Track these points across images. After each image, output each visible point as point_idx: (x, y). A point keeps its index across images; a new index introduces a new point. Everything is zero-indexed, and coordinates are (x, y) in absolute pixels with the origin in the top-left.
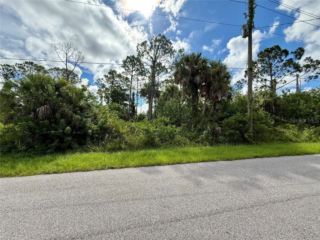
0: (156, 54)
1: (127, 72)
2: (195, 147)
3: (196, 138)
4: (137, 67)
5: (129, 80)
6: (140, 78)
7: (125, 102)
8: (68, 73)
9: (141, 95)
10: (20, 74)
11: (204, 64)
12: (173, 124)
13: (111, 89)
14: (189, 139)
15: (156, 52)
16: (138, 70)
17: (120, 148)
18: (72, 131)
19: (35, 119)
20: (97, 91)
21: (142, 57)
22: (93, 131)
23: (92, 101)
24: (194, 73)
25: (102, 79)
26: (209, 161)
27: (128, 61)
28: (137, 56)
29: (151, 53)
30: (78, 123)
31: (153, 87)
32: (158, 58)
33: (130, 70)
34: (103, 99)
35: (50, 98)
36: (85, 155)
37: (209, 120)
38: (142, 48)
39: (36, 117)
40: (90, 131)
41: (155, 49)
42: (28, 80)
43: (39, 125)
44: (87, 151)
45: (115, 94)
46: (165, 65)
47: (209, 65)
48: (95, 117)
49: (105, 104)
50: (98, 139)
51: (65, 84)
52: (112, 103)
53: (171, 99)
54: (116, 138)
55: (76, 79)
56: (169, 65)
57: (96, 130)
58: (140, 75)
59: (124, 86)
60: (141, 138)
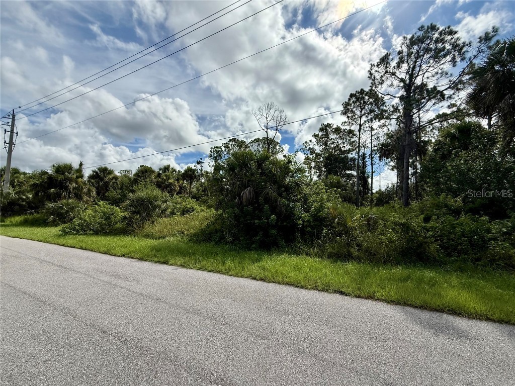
0: (413, 70)
1: (350, 121)
4: (370, 106)
5: (355, 133)
6: (376, 124)
7: (348, 172)
8: (269, 142)
9: (380, 157)
10: (226, 154)
12: (476, 212)
13: (324, 154)
15: (412, 66)
16: (372, 111)
17: (349, 256)
18: (277, 221)
19: (240, 205)
20: (304, 161)
21: (380, 86)
22: (303, 222)
23: (300, 176)
25: (311, 141)
27: (351, 102)
28: (370, 88)
29: (401, 72)
30: (283, 210)
31: (407, 135)
32: (417, 76)
33: (357, 116)
34: (313, 171)
35: (253, 178)
36: (295, 260)
38: (379, 70)
40: (300, 222)
41: (410, 61)
42: (233, 159)
43: (243, 213)
44: (297, 253)
45: (331, 160)
46: (438, 85)
48: (306, 201)
49: (315, 178)
50: (311, 235)
51: (267, 158)
52: (327, 176)
53: (463, 154)
54: (340, 235)
55: (277, 148)
56: (450, 81)
57: (308, 221)
58: (375, 119)
59: (345, 145)
60: (391, 239)
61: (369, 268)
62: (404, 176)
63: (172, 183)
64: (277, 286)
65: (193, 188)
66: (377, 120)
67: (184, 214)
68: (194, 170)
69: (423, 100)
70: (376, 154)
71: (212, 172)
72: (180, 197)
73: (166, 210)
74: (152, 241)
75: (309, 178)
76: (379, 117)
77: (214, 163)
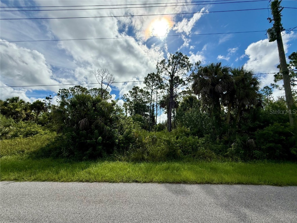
0: (174, 70)
1: (148, 87)
2: (224, 162)
3: (223, 151)
4: (156, 82)
5: (150, 93)
6: (159, 91)
7: (146, 113)
8: (102, 91)
9: (160, 107)
10: (71, 95)
11: (224, 73)
12: (194, 134)
13: (134, 102)
14: (215, 153)
16: (157, 84)
17: (143, 159)
18: (103, 140)
19: (77, 130)
20: (123, 105)
21: (161, 73)
22: (119, 140)
23: (119, 113)
24: (215, 83)
25: (127, 94)
27: (149, 78)
28: (157, 73)
29: (169, 69)
30: (107, 133)
31: (171, 98)
32: (175, 72)
33: (151, 85)
34: (128, 111)
35: (89, 112)
36: (112, 164)
37: (237, 131)
38: (161, 66)
39: (78, 128)
40: (117, 141)
41: (173, 65)
42: (75, 99)
43: (79, 135)
44: (114, 160)
45: (138, 106)
46: (183, 78)
47: (230, 73)
48: (122, 128)
49: (129, 115)
50: (123, 148)
51: (100, 101)
52: (135, 115)
53: (190, 109)
54: (139, 148)
55: (108, 96)
56: (187, 78)
57: (122, 140)
59: (145, 99)
60: (162, 148)
61: (152, 165)
62: (169, 117)
63: (18, 111)
65: (40, 116)
67: (27, 136)
68: (42, 103)
69: (177, 84)
70: (159, 105)
71: (59, 106)
72: (26, 123)
73: (7, 133)
75: (125, 115)
76: (160, 88)
77: (61, 99)
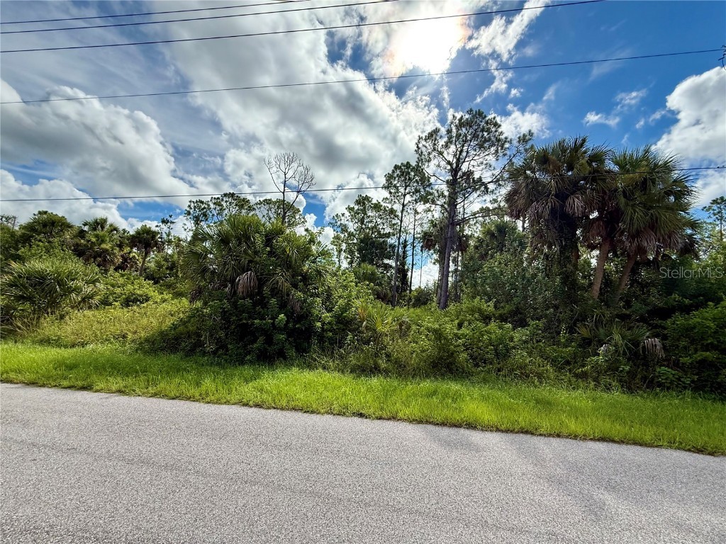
0: (460, 154)
1: (393, 198)
2: (574, 388)
3: (575, 362)
4: (415, 185)
5: (397, 213)
6: (421, 207)
7: (386, 261)
9: (422, 247)
10: (215, 214)
11: (594, 164)
12: (503, 319)
13: (358, 234)
14: (553, 365)
15: (459, 149)
16: (417, 191)
17: (376, 368)
18: (288, 322)
19: (232, 297)
20: (333, 240)
21: (427, 164)
22: (323, 324)
24: (566, 191)
25: (343, 215)
26: (627, 444)
27: (395, 175)
28: (416, 163)
29: (448, 153)
30: (297, 307)
31: (451, 227)
32: (464, 162)
33: (400, 194)
34: (343, 255)
35: (257, 259)
36: (308, 376)
38: (427, 145)
39: (234, 292)
40: (319, 324)
41: (457, 143)
42: (228, 227)
43: (236, 308)
44: (311, 367)
45: (367, 244)
46: (482, 176)
47: (610, 165)
48: (329, 296)
49: (345, 265)
50: (332, 342)
51: (281, 232)
52: (359, 264)
53: (498, 255)
54: (367, 343)
55: (297, 217)
56: (493, 175)
57: (329, 323)
58: (420, 201)
59: (385, 227)
60: (423, 348)
61: (396, 383)
62: (444, 273)
63: (107, 250)
64: (279, 414)
65: (149, 262)
66: (422, 203)
67: (128, 306)
68: (155, 232)
69: (469, 190)
70: (419, 242)
71: (189, 239)
72: (122, 276)
73: (91, 297)
74: (58, 350)
75: (337, 265)
76: (424, 199)
77: (193, 225)
